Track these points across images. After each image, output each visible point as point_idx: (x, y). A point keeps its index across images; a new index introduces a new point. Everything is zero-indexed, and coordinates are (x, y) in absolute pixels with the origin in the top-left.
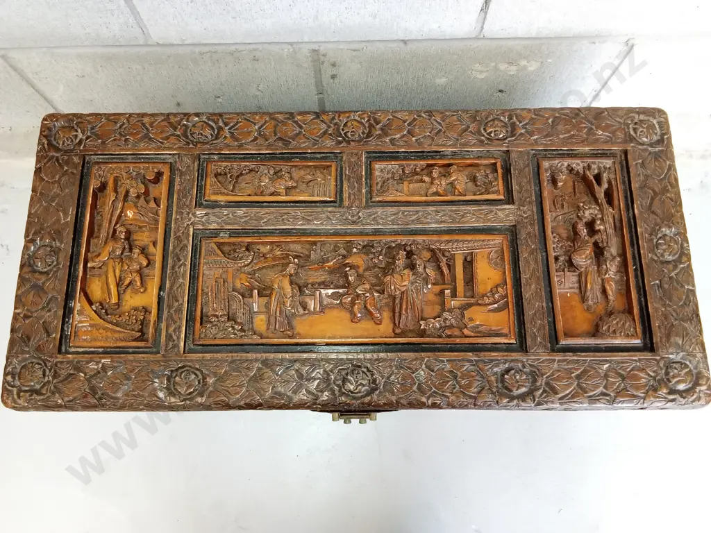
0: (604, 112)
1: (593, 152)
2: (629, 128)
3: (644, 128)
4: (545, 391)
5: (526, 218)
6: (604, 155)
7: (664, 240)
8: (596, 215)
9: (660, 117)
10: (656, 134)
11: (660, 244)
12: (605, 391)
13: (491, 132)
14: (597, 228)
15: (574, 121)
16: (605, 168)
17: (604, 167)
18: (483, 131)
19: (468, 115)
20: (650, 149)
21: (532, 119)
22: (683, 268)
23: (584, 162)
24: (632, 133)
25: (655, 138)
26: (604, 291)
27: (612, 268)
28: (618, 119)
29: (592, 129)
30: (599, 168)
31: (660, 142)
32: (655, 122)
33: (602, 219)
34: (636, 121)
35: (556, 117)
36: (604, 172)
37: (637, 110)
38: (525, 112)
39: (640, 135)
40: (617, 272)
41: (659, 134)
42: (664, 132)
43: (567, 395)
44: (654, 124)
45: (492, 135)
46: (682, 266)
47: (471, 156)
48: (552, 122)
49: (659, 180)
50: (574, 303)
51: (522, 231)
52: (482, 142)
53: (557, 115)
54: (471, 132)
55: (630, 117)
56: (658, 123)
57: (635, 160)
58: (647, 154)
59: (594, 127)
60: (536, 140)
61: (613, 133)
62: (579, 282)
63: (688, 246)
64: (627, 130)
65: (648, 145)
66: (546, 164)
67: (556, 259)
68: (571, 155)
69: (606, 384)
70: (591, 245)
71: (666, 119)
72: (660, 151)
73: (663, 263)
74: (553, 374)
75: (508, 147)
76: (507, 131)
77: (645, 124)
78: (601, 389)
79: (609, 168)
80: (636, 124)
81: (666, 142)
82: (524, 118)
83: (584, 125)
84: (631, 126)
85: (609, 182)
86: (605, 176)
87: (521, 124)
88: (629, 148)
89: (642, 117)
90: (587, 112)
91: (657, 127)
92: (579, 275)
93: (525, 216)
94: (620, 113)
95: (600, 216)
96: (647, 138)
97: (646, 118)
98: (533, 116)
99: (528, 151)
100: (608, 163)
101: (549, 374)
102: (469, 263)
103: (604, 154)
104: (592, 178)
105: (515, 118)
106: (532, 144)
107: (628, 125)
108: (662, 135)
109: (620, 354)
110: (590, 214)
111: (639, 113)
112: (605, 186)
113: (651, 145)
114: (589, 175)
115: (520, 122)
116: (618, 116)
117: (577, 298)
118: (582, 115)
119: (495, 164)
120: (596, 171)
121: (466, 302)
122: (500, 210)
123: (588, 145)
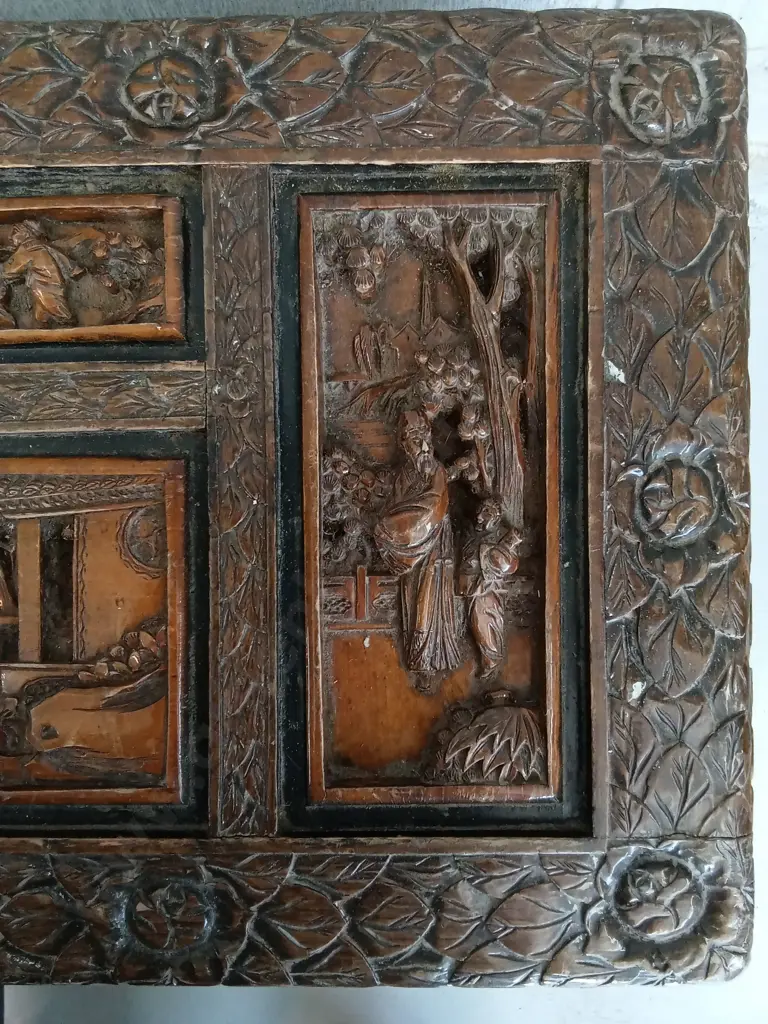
0: (526, 28)
1: (480, 173)
2: (605, 85)
3: (655, 85)
4: (252, 947)
5: (241, 406)
6: (519, 183)
7: (669, 480)
8: (466, 396)
9: (716, 44)
10: (695, 108)
11: (654, 491)
12: (428, 945)
13: (147, 102)
14: (468, 436)
15: (424, 60)
16: (513, 228)
17: (511, 227)
18: (124, 99)
19: (77, 42)
20: (667, 162)
21: (287, 53)
22: (718, 571)
23: (445, 211)
24: (615, 103)
25: (690, 122)
26: (471, 635)
27: (498, 570)
28: (571, 54)
29: (481, 89)
30: (494, 230)
31: (705, 135)
32: (696, 64)
33: (484, 411)
34: (635, 58)
35: (368, 46)
36: (508, 245)
37: (644, 19)
38: (265, 26)
39: (639, 111)
40: (516, 574)
41: (705, 106)
42: (723, 100)
43: (319, 957)
44: (691, 72)
45: (150, 111)
46: (714, 565)
47: (91, 188)
48: (354, 65)
49: (679, 275)
50: (381, 666)
51: (226, 452)
52: (115, 135)
53: (372, 38)
54: (82, 101)
55: (615, 45)
56: (708, 68)
57: (609, 206)
58: (653, 181)
59: (488, 83)
60: (291, 135)
61: (551, 103)
62: (399, 603)
63: (747, 499)
64: (598, 95)
65: (661, 148)
66: (321, 218)
67: (336, 532)
68: (409, 184)
69: (433, 929)
70: (439, 490)
71: (738, 53)
72: (698, 169)
73: (658, 554)
74: (279, 900)
75: (197, 154)
76: (201, 98)
77: (661, 72)
78: (420, 942)
79: (528, 231)
80: (631, 70)
81: (722, 138)
82: (259, 48)
83: (457, 77)
84: (613, 79)
85: (523, 282)
86: (509, 262)
87: (252, 73)
88: (595, 162)
89: (654, 46)
90: (470, 27)
91: (702, 80)
92: (399, 583)
93: (236, 398)
94: (581, 31)
95: (481, 398)
96: (661, 121)
97: (668, 50)
98: (293, 43)
99: (263, 171)
100: (524, 212)
101: (267, 900)
102: (59, 553)
103: (518, 179)
104: (465, 268)
105: (229, 52)
106: (279, 148)
107: (603, 76)
108: (718, 109)
109: (486, 841)
110: (447, 391)
111: (644, 31)
112: (508, 293)
113: (670, 151)
114: (456, 257)
115: (247, 64)
116: (574, 41)
117: (392, 651)
118: (456, 40)
119: (158, 215)
120: (483, 243)
121: (45, 674)
122: (155, 378)
123: (461, 151)
